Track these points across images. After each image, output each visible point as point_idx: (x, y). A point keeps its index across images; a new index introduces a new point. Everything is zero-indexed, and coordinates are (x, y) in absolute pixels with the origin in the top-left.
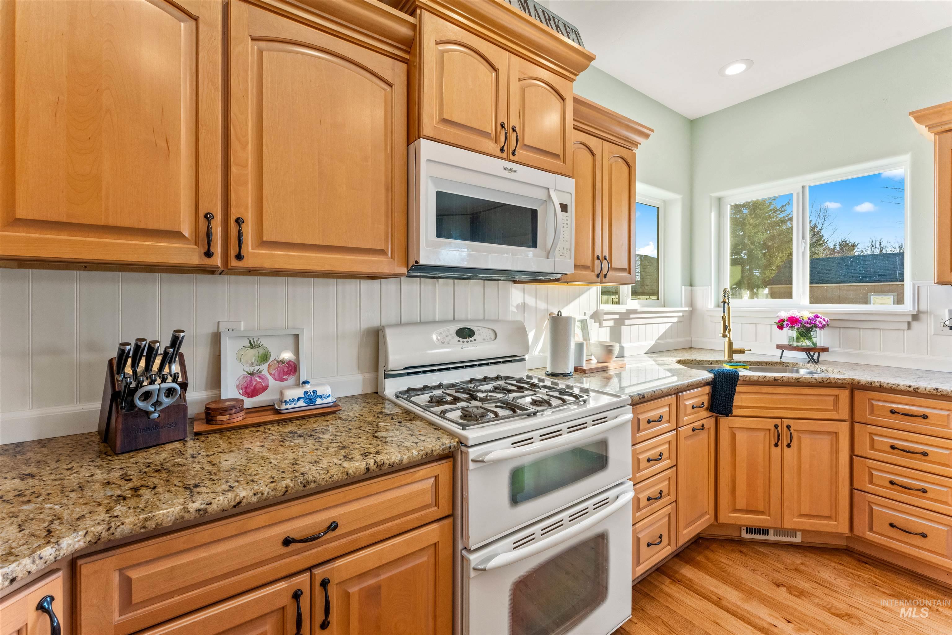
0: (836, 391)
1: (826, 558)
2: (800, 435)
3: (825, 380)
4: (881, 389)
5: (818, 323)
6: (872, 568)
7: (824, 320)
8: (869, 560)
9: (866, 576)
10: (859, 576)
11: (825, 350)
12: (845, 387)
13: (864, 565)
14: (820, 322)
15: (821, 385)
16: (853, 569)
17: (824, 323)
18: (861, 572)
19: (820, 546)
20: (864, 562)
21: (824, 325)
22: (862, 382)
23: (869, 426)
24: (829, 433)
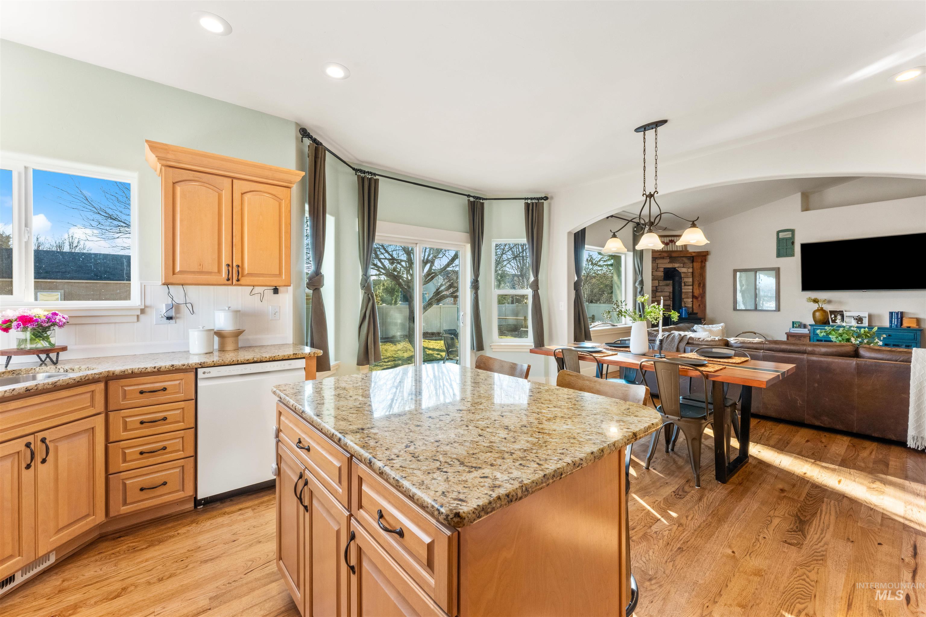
0: (92, 387)
1: (85, 559)
2: (56, 444)
3: (83, 378)
4: (133, 375)
5: (58, 321)
6: (126, 538)
7: (64, 318)
8: (121, 533)
9: (124, 547)
10: (119, 552)
11: (64, 349)
12: (100, 381)
13: (119, 539)
14: (60, 320)
15: (79, 383)
16: (113, 549)
17: (64, 320)
18: (120, 547)
19: (75, 551)
20: (118, 538)
21: (64, 323)
22: (116, 373)
23: (122, 411)
24: (86, 431)
